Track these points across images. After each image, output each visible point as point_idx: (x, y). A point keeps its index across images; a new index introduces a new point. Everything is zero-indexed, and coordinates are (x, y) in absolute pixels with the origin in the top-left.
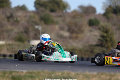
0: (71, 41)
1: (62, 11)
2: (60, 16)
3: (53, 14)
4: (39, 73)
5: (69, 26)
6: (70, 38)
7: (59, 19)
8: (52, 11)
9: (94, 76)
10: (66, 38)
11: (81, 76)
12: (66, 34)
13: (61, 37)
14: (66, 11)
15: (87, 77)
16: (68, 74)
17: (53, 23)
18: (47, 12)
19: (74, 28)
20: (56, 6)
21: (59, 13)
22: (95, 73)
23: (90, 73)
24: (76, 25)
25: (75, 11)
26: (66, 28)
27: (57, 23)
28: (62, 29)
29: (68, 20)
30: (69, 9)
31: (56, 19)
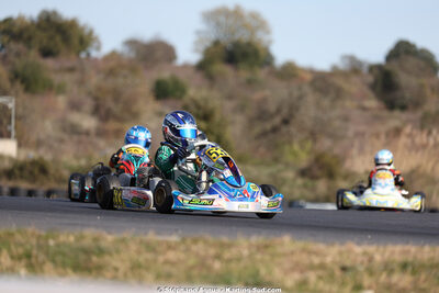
0: (102, 143)
1: (78, 53)
2: (71, 70)
3: (49, 63)
4: (11, 235)
5: (96, 99)
6: (101, 133)
7: (68, 79)
8: (47, 53)
9: (170, 247)
10: (87, 133)
11: (133, 247)
12: (88, 122)
13: (74, 130)
14: (88, 55)
15: (150, 248)
16: (96, 240)
17: (50, 88)
18: (33, 55)
19: (110, 103)
20: (58, 38)
21: (66, 60)
22: (174, 238)
23: (160, 238)
24: (117, 95)
25: (113, 55)
26: (89, 104)
27: (61, 90)
28: (75, 106)
29: (94, 80)
30: (98, 48)
31: (57, 79)
